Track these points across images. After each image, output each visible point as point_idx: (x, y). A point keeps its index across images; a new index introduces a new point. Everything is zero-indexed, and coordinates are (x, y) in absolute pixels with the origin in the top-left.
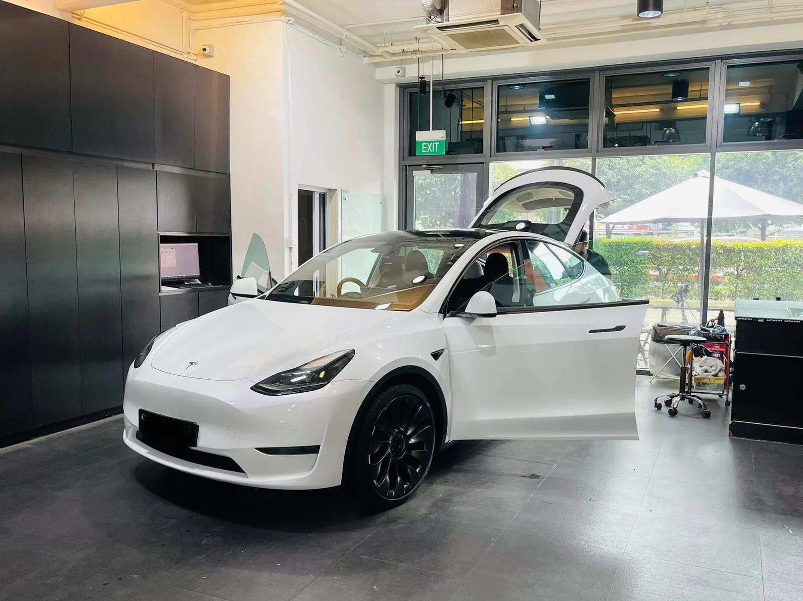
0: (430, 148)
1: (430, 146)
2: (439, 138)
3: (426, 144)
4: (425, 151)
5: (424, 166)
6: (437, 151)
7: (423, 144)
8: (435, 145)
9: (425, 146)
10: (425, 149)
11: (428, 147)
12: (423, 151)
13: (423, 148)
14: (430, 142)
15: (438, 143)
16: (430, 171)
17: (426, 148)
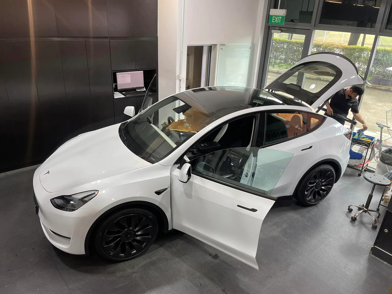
0: (276, 20)
1: (276, 19)
2: (282, 15)
3: (274, 17)
4: (274, 22)
5: (277, 28)
6: (280, 22)
7: (273, 17)
8: (279, 18)
9: (274, 18)
10: (274, 21)
11: (275, 19)
12: (273, 22)
13: (273, 19)
14: (277, 16)
15: (281, 17)
16: (280, 31)
17: (274, 19)
